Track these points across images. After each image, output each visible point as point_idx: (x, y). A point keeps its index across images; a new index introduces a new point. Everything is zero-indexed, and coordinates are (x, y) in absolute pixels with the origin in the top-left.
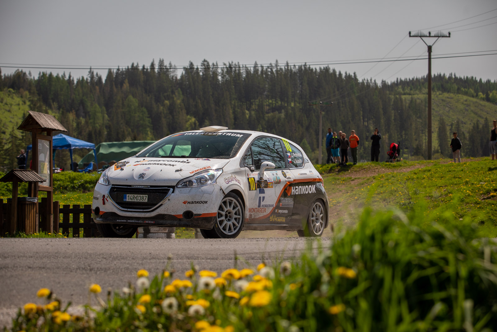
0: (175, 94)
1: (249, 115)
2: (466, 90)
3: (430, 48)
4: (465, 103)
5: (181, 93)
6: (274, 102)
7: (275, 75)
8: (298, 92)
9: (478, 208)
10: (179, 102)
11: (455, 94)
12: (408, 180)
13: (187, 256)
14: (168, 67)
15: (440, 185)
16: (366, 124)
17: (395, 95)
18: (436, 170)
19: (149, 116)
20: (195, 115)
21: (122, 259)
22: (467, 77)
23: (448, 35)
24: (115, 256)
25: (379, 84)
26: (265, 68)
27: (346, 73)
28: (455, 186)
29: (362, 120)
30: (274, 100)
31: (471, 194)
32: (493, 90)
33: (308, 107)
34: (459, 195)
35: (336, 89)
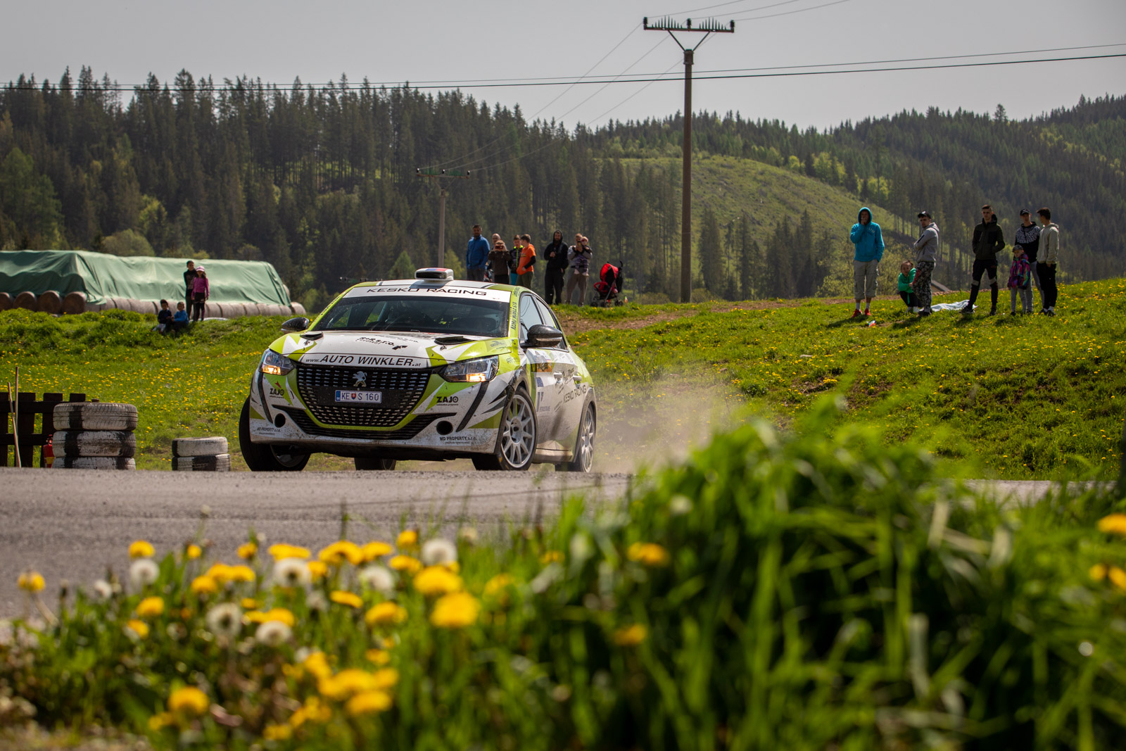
0: (115, 147)
1: (279, 196)
2: (762, 148)
3: (689, 56)
4: (760, 177)
5: (129, 143)
6: (337, 169)
7: (339, 110)
8: (390, 146)
9: (797, 410)
10: (124, 163)
11: (739, 158)
12: (643, 347)
13: (188, 509)
14: (102, 87)
15: (712, 360)
16: (540, 220)
17: (605, 157)
18: (703, 325)
19: (57, 194)
20: (159, 193)
21: (43, 515)
22: (765, 121)
23: (729, 28)
24: (27, 508)
25: (571, 130)
26: (317, 93)
27: (498, 107)
28: (747, 362)
29: (532, 212)
30: (337, 163)
31: (781, 380)
32: (822, 150)
33: (413, 181)
34: (754, 381)
35: (475, 143)
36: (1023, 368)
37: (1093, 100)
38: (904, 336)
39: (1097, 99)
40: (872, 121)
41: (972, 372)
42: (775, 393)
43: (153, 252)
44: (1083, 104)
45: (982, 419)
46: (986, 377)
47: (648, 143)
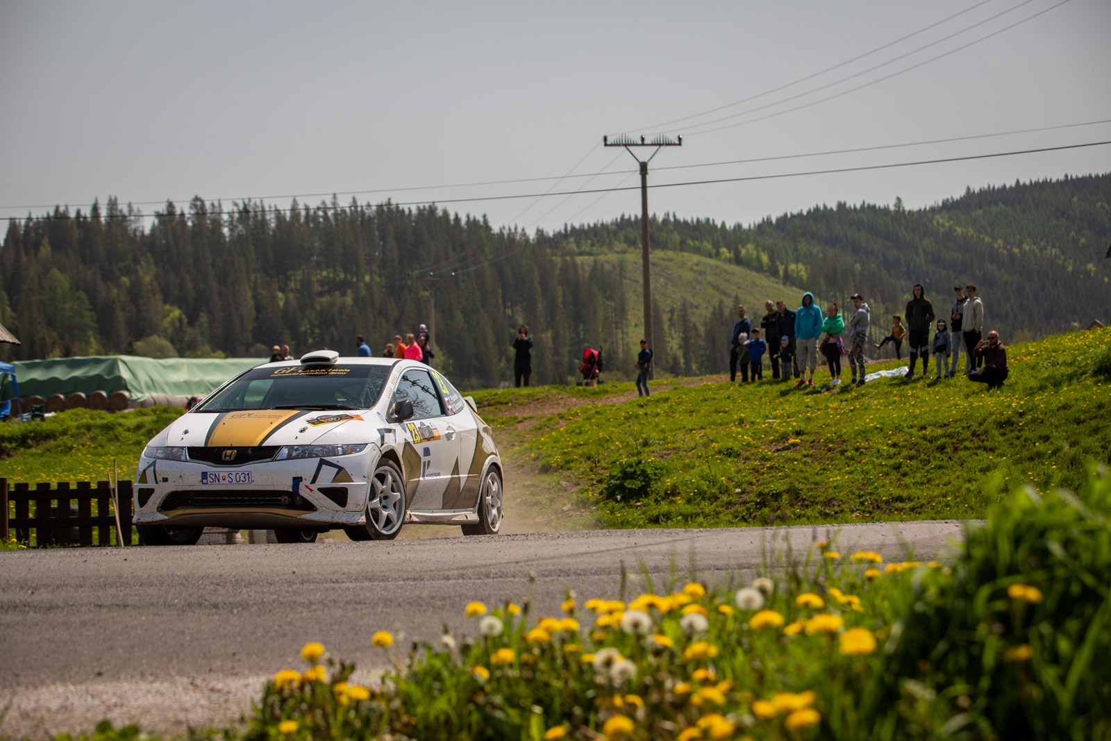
0: (140, 265)
1: (283, 301)
2: (697, 243)
3: (644, 168)
4: (696, 268)
5: (152, 261)
6: (331, 275)
7: (332, 225)
8: (377, 254)
9: (768, 468)
10: (148, 278)
11: (677, 252)
12: (629, 419)
14: (126, 211)
15: (690, 427)
16: (509, 312)
17: (562, 256)
18: (679, 398)
19: (90, 307)
20: (180, 302)
22: (698, 220)
23: (677, 142)
25: (532, 235)
26: (312, 212)
27: (468, 217)
28: (720, 428)
29: (502, 307)
30: (332, 270)
31: (753, 442)
32: (748, 242)
33: (398, 283)
34: (730, 444)
35: (450, 248)
36: (958, 423)
37: (977, 190)
38: (852, 399)
39: (981, 190)
40: (789, 215)
41: (916, 429)
42: (748, 454)
43: (176, 354)
44: (969, 194)
45: (927, 468)
46: (928, 432)
47: (598, 242)
